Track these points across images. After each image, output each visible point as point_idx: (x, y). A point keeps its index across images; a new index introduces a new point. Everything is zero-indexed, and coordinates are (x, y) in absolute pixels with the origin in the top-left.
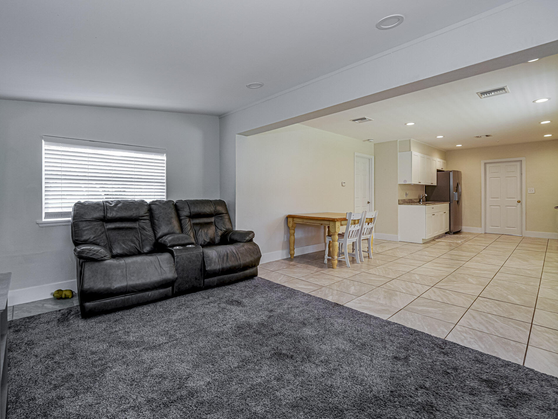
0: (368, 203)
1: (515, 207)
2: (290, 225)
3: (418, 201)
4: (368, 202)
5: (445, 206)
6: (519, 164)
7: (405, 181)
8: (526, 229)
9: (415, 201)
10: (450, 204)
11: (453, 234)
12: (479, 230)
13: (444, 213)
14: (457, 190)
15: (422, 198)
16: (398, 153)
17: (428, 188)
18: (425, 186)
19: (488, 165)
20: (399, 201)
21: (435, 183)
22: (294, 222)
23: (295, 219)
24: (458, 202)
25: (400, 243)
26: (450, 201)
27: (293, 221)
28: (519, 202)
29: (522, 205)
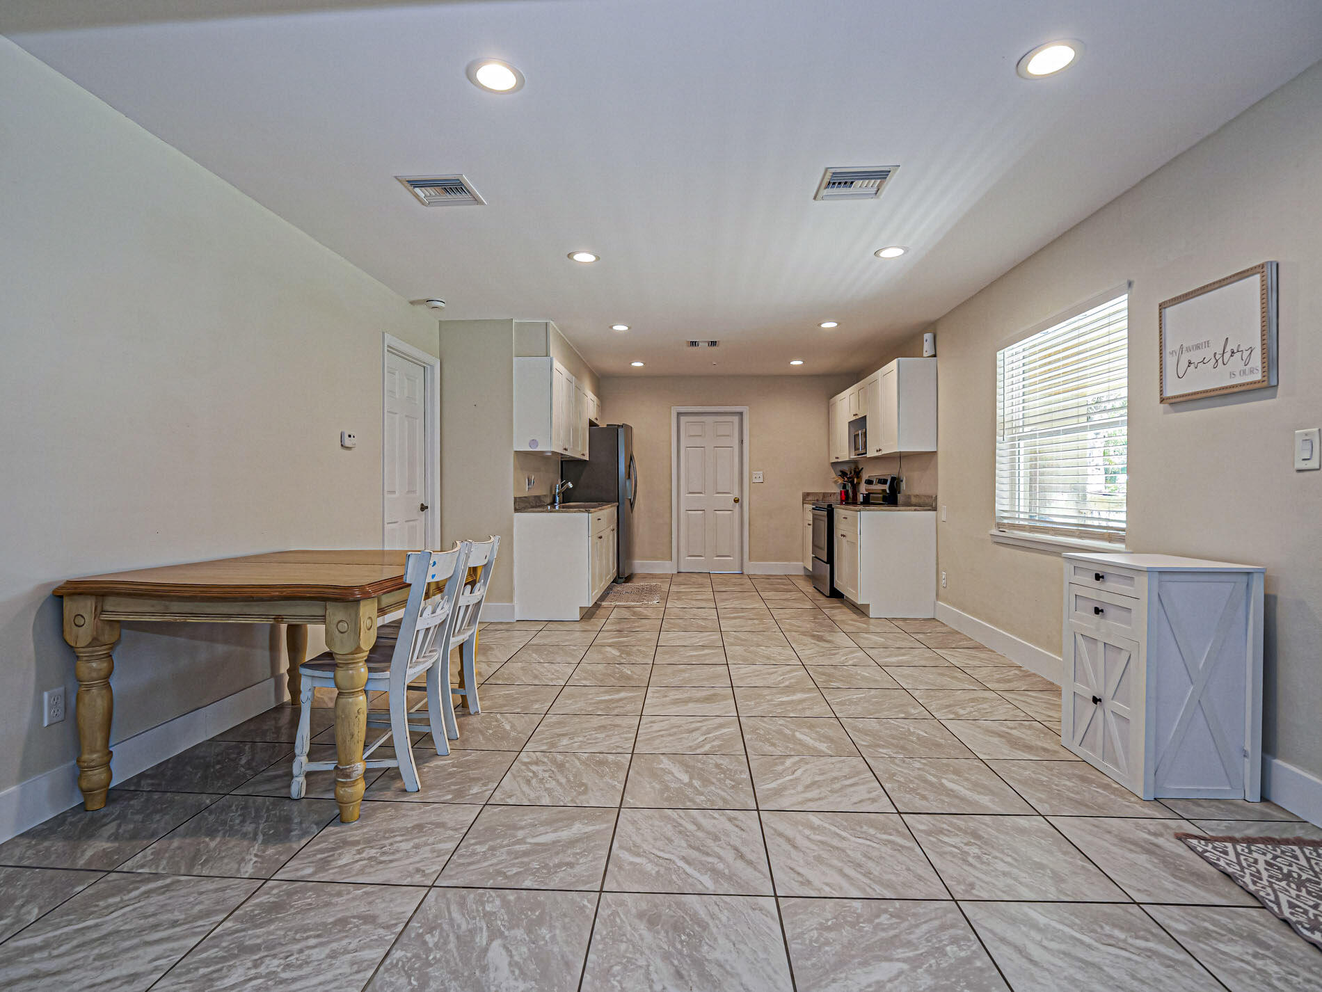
0: (423, 508)
2: (82, 636)
3: (550, 500)
4: (422, 505)
5: (607, 513)
6: (736, 419)
7: (534, 442)
8: (749, 557)
9: (546, 501)
10: (618, 507)
11: (625, 582)
12: (668, 567)
13: (612, 530)
15: (558, 493)
16: (514, 359)
17: (568, 466)
18: (562, 462)
19: (683, 419)
20: (516, 502)
21: (587, 455)
22: (104, 617)
23: (110, 604)
24: (632, 502)
25: (518, 626)
26: (618, 502)
27: (99, 611)
28: (736, 501)
29: (741, 507)
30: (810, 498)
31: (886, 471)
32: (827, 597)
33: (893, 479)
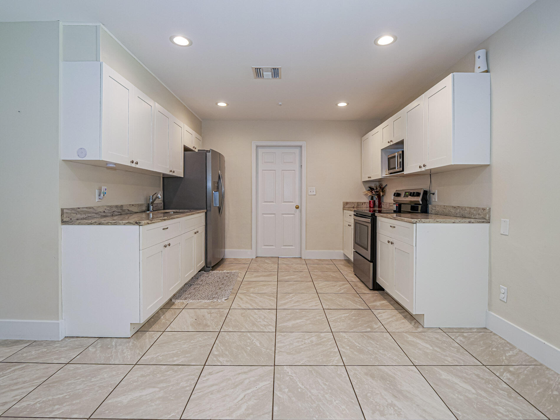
1: (293, 215)
3: (144, 208)
6: (297, 151)
7: (82, 151)
8: (306, 248)
9: (135, 209)
10: (206, 213)
12: (249, 254)
13: (196, 233)
14: (218, 188)
15: (152, 203)
16: (61, 64)
17: (168, 181)
18: (163, 178)
19: (260, 150)
20: (62, 214)
21: (179, 172)
24: (219, 209)
26: (206, 209)
28: (297, 207)
29: (301, 211)
30: (348, 206)
31: (420, 186)
32: (371, 290)
33: (425, 192)
